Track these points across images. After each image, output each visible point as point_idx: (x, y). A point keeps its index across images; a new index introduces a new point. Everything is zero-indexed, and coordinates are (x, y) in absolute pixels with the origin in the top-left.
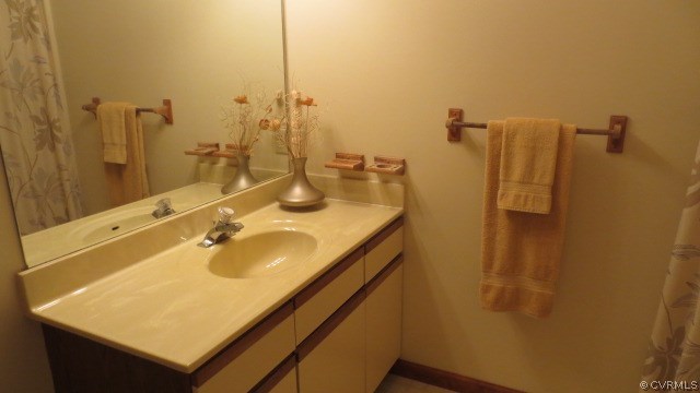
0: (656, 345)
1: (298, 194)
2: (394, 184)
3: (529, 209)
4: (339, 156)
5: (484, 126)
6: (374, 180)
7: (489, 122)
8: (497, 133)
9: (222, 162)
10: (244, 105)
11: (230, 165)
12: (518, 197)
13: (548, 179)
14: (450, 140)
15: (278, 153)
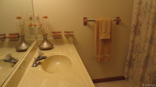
0: (129, 60)
1: (45, 45)
2: (70, 38)
3: (107, 38)
4: (53, 33)
5: (95, 21)
6: (64, 38)
7: (96, 20)
8: (98, 22)
9: (7, 40)
10: (20, 19)
11: (10, 41)
12: (104, 36)
13: (109, 31)
14: (84, 25)
15: (31, 34)
